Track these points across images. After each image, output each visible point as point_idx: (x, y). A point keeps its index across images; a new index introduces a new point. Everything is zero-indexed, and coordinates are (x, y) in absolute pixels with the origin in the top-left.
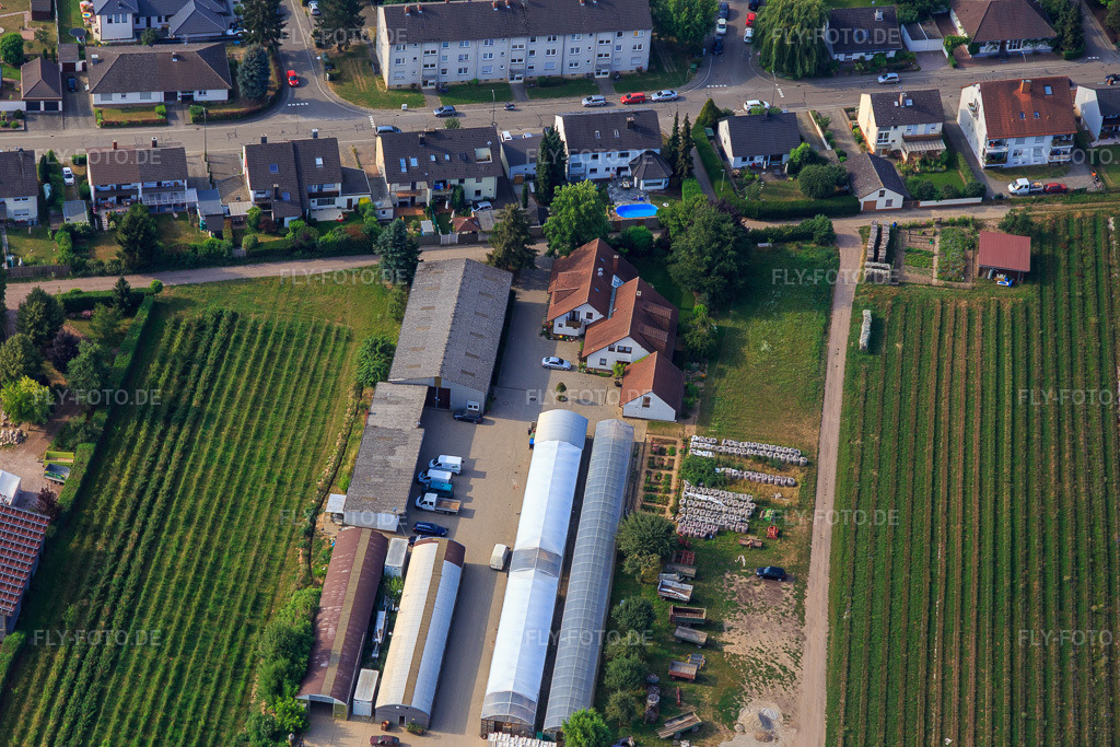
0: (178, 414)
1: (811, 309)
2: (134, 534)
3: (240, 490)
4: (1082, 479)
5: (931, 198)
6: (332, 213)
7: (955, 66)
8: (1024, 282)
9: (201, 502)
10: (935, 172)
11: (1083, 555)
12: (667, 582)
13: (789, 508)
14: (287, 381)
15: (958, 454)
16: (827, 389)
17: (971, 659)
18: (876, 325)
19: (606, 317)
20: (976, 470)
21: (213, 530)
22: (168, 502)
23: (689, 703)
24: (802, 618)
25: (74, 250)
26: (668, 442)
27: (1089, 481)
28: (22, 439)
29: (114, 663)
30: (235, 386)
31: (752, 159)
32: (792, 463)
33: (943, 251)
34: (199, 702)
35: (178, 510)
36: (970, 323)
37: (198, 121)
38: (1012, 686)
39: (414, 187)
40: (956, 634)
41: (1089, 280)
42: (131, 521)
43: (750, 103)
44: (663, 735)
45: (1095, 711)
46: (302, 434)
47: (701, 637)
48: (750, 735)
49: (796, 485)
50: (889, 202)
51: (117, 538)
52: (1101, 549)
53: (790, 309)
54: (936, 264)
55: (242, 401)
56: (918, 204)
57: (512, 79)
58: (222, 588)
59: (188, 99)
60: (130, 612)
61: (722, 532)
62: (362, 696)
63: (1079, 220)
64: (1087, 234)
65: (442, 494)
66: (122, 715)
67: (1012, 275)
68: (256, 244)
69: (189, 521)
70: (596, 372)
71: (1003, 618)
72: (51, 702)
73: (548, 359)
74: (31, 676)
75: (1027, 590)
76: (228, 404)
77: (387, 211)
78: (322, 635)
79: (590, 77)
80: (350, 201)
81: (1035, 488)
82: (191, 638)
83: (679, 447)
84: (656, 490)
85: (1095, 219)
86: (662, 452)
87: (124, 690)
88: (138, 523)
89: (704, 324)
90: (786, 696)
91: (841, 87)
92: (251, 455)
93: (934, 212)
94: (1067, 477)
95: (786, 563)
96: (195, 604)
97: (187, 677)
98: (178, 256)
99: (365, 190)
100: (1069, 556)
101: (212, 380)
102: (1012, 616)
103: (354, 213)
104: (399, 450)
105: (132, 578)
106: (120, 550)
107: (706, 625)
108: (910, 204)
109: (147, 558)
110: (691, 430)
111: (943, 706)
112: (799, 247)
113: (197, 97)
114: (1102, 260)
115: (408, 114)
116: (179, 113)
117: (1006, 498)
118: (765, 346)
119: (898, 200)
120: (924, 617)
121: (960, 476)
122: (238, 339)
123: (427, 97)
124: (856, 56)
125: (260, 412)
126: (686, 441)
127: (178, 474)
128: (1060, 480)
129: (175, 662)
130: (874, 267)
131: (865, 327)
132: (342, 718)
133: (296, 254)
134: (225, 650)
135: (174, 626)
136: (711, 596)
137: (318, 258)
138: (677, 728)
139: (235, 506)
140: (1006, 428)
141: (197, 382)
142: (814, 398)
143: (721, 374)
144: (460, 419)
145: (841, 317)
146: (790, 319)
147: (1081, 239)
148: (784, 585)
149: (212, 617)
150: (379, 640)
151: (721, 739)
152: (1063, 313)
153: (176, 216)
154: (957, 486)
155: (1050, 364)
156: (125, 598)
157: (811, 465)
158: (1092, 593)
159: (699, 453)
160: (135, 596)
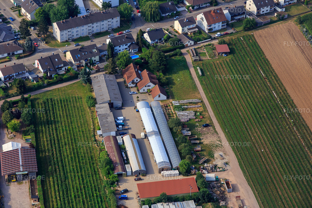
0: (50, 122)
1: (185, 70)
2: (54, 150)
3: (74, 136)
4: (263, 92)
5: (200, 41)
6: (62, 72)
7: (190, 12)
8: (229, 54)
9: (66, 140)
10: (197, 35)
11: (271, 107)
12: (185, 132)
13: (202, 112)
14: (72, 110)
15: (233, 93)
16: (197, 85)
17: (259, 133)
18: (201, 70)
19: (141, 80)
20: (239, 95)
21: (72, 145)
22: (58, 141)
23: (202, 156)
24: (217, 133)
25: (4, 92)
26: (167, 104)
27: (265, 92)
28: (15, 136)
29: (65, 177)
30: (60, 113)
31: (155, 41)
32: (198, 102)
33: (208, 52)
34: (90, 181)
35: (62, 143)
36: (222, 65)
37: (18, 59)
38: (270, 136)
39: (80, 62)
40: (253, 129)
41: (243, 51)
42: (52, 147)
43: (148, 29)
44: (200, 163)
45: (291, 137)
46: (82, 120)
47: (198, 142)
48: (219, 159)
49: (201, 106)
50: (191, 44)
51: (51, 151)
52: (275, 105)
53: (180, 71)
54: (207, 55)
55: (64, 117)
56: (197, 43)
57: (89, 35)
58: (82, 157)
59: (13, 54)
60: (63, 166)
61: (190, 119)
62: (129, 170)
63: (234, 39)
64: (238, 42)
65: (123, 125)
66: (73, 188)
67: (226, 53)
68: (49, 82)
69: (65, 144)
70: (143, 93)
71: (261, 123)
72: (55, 189)
73: (131, 92)
74: (47, 185)
75: (263, 117)
76: (60, 118)
77: (76, 69)
78: (113, 160)
79: (107, 31)
80: (65, 68)
81: (254, 96)
82: (81, 168)
83: (170, 104)
84: (170, 114)
85: (238, 38)
86: (167, 106)
87: (71, 183)
88: (54, 147)
89: (164, 77)
90: (222, 150)
91: (166, 22)
92: (72, 127)
93: (201, 44)
94: (259, 92)
95: (208, 122)
96: (77, 161)
97: (84, 176)
98: (31, 88)
99: (69, 65)
100: (269, 108)
101: (54, 113)
102: (263, 123)
103: (68, 71)
104: (109, 118)
105: (59, 159)
106: (53, 154)
107: (197, 139)
108: (195, 43)
109: (60, 154)
110: (171, 100)
111: (258, 144)
112: (175, 57)
113: (15, 53)
114: (244, 46)
115: (68, 47)
116: (12, 58)
117: (249, 99)
118: (179, 80)
119: (192, 43)
120: (244, 127)
121: (236, 97)
122: (55, 104)
123: (71, 43)
124: (167, 14)
125: (69, 118)
126: (171, 103)
127: (57, 135)
128: (258, 93)
129: (80, 174)
130: (195, 58)
131: (199, 71)
132: (125, 177)
133: (59, 82)
134: (90, 169)
135: (75, 167)
136: (195, 133)
137: (64, 82)
138: (203, 161)
139: (75, 139)
140: (241, 85)
141: (50, 114)
142: (195, 88)
143: (172, 87)
144: (117, 109)
145: (192, 70)
146: (181, 73)
147: (237, 43)
148: (210, 127)
149: (83, 163)
150: (125, 158)
151: (213, 161)
152: (241, 59)
153: (25, 80)
154: (237, 99)
155: (244, 70)
156: (60, 164)
157: (202, 102)
158: (278, 114)
159: (176, 104)
160: (62, 163)
